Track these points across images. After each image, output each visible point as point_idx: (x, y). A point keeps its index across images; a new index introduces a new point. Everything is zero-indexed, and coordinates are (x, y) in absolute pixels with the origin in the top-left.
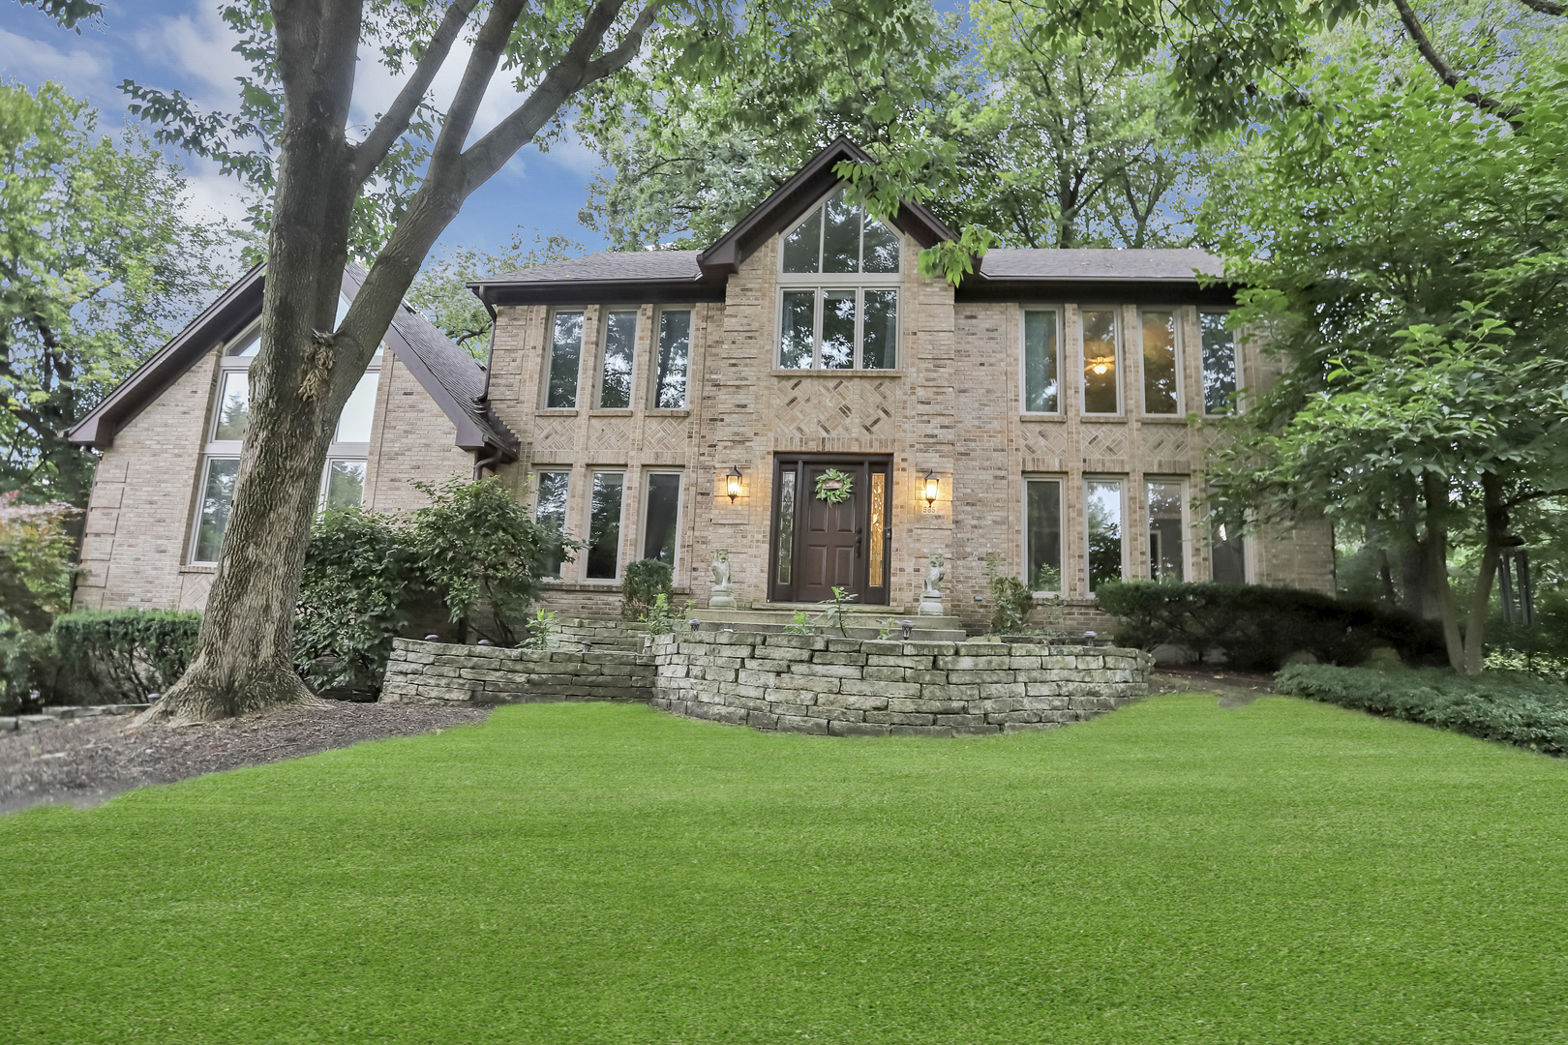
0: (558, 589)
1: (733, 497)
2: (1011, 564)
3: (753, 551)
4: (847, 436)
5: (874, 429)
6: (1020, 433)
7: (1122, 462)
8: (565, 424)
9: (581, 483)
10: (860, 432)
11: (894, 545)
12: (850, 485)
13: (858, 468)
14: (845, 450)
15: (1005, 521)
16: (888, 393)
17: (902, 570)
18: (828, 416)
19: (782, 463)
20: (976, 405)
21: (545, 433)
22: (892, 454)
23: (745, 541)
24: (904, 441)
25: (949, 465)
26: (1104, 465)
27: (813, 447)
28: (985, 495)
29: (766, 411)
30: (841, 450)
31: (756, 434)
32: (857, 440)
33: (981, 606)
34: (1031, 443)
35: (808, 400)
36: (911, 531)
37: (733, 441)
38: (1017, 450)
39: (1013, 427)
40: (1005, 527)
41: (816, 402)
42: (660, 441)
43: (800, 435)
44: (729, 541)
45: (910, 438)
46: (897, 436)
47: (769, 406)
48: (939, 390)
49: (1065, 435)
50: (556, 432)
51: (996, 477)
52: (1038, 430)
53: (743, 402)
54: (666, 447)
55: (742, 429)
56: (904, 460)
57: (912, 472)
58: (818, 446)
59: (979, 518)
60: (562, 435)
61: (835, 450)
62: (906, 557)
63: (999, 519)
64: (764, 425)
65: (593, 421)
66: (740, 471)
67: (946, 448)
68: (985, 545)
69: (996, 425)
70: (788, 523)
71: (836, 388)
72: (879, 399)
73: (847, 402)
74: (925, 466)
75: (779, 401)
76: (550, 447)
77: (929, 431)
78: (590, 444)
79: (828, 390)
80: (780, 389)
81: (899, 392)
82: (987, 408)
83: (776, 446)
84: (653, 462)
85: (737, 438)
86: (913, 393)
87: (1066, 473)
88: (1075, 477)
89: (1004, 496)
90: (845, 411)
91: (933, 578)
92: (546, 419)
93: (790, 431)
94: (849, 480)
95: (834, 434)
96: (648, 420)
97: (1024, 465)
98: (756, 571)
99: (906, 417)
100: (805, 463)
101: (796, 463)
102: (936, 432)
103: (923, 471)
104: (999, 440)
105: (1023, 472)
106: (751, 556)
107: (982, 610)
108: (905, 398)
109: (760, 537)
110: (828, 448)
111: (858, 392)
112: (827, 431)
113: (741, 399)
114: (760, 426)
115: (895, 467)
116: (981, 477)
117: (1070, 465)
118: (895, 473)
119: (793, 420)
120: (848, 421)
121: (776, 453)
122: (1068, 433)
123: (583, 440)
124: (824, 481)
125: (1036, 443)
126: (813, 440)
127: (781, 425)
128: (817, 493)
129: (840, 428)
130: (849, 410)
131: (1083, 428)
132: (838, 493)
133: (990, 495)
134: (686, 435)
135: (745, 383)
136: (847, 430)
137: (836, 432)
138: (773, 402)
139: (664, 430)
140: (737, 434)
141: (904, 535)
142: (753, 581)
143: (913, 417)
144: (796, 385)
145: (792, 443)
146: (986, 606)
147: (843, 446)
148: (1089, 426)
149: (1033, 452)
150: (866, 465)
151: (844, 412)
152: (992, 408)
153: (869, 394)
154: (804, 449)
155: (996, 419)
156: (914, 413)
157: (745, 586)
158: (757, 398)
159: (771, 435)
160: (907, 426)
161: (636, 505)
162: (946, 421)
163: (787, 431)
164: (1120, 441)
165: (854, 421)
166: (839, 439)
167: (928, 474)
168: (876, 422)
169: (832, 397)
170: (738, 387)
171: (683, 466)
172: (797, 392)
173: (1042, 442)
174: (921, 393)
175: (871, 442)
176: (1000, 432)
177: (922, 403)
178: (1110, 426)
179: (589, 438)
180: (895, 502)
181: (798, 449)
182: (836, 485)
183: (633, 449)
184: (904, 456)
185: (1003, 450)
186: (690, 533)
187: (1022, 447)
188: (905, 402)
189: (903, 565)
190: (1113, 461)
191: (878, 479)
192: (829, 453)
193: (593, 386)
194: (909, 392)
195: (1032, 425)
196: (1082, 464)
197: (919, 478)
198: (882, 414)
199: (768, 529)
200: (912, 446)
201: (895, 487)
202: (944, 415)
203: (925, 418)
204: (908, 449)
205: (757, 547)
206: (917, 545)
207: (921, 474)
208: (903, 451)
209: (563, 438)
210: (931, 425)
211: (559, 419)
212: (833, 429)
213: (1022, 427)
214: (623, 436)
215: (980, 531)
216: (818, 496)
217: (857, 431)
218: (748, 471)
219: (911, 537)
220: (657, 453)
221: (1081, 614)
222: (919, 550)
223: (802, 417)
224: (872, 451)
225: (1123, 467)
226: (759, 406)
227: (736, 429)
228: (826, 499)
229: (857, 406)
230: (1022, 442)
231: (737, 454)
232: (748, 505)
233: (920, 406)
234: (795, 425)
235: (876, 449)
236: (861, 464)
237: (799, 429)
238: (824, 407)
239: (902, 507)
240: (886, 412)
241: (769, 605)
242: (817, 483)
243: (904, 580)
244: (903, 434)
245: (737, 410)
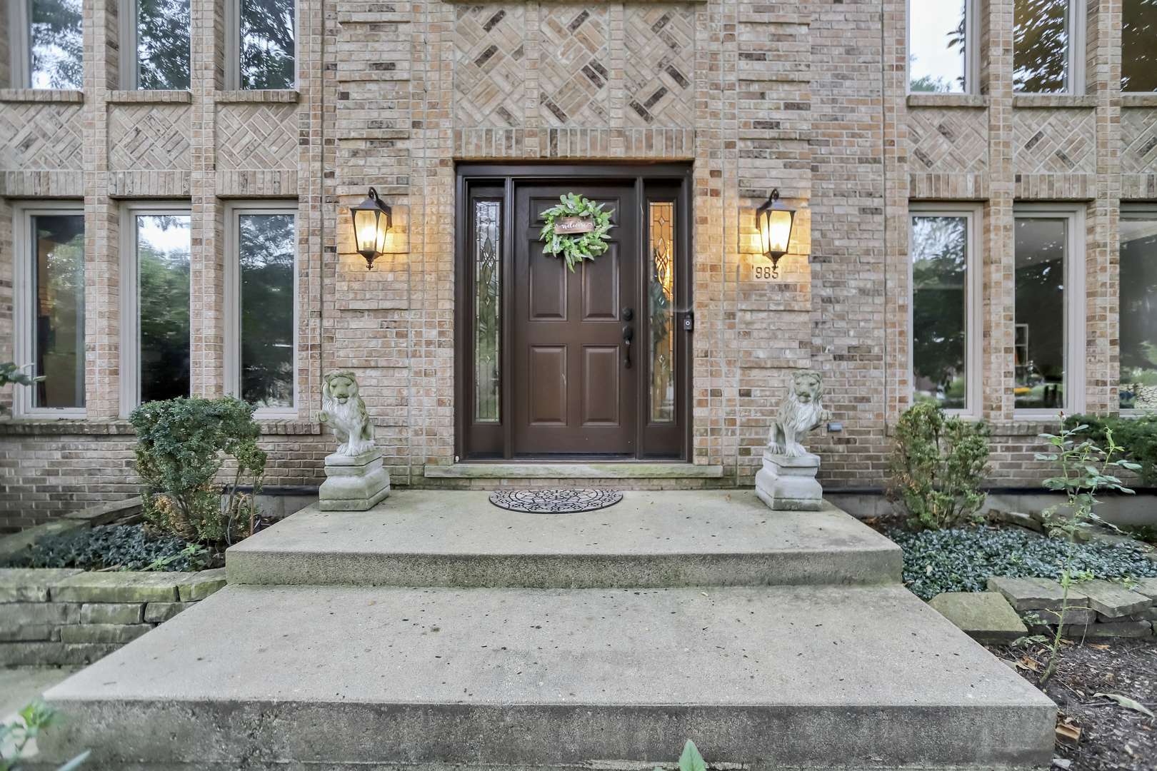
0: (77, 431)
1: (370, 255)
2: (891, 366)
3: (420, 363)
4: (600, 125)
5: (655, 110)
6: (904, 128)
7: (1084, 180)
8: (63, 119)
9: (104, 233)
10: (627, 117)
11: (699, 345)
12: (607, 226)
13: (622, 192)
14: (598, 154)
15: (880, 289)
16: (680, 38)
17: (716, 393)
18: (560, 84)
19: (473, 183)
20: (828, 77)
21: (21, 137)
22: (689, 164)
23: (403, 343)
24: (714, 136)
25: (802, 183)
26: (1051, 186)
27: (533, 148)
28: (845, 242)
29: (434, 76)
30: (589, 154)
31: (416, 125)
32: (620, 133)
33: (840, 441)
34: (925, 146)
35: (519, 53)
36: (731, 315)
37: (372, 140)
38: (901, 159)
39: (892, 117)
40: (879, 300)
41: (536, 55)
42: (249, 150)
43: (504, 125)
44: (373, 343)
45: (726, 129)
46: (701, 124)
47: (441, 65)
48: (781, 31)
49: (985, 133)
50: (44, 135)
51: (864, 210)
52: (936, 123)
53: (386, 58)
54: (261, 161)
55: (386, 114)
56: (715, 173)
57: (731, 194)
58: (542, 148)
59: (835, 285)
60: (58, 141)
61: (578, 154)
62: (724, 369)
63: (869, 285)
64: (433, 106)
65: (117, 113)
66: (387, 201)
67: (796, 149)
68: (846, 333)
69: (863, 114)
70: (487, 303)
71: (574, 27)
72: (663, 50)
73: (600, 56)
74: (757, 185)
75: (461, 55)
76: (35, 163)
77: (762, 115)
78: (114, 158)
79: (560, 31)
80: (460, 30)
81: (701, 35)
82: (848, 83)
83: (458, 148)
84: (236, 191)
85: (377, 133)
86: (731, 37)
87: (984, 202)
88: (1002, 208)
89: (878, 244)
90: (595, 73)
91: (802, 427)
92: (22, 109)
93: (485, 116)
94: (606, 215)
95: (573, 122)
96: (223, 111)
97: (913, 188)
98: (429, 402)
99: (716, 86)
100: (520, 183)
101: (500, 183)
102: (776, 116)
103: (753, 196)
104: (867, 143)
105: (912, 201)
106: (417, 374)
107: (841, 448)
108: (715, 46)
109: (433, 334)
110: (563, 151)
111: (620, 34)
112: (560, 116)
113: (384, 49)
114: (424, 106)
115: (697, 187)
116: (838, 210)
117: (993, 186)
118: (698, 201)
119: (490, 93)
120: (601, 94)
121: (459, 164)
122: (991, 128)
123: (100, 149)
124: (557, 219)
125: (933, 148)
126: (532, 134)
127: (465, 104)
128: (544, 242)
129: (586, 110)
130: (603, 72)
131: (1016, 118)
132: (584, 241)
133: (854, 243)
134: (296, 138)
135: (387, 16)
136: (600, 112)
137: (577, 117)
138: (448, 56)
139: (256, 131)
140: (377, 124)
141: (719, 325)
142: (424, 423)
143: (731, 87)
144: (494, 21)
145: (489, 141)
146: (848, 441)
147: (593, 145)
148: (1028, 114)
149: (929, 164)
150: (639, 185)
151: (593, 77)
152: (855, 83)
153: (642, 40)
154: (514, 153)
155: (864, 103)
156: (732, 78)
157: (409, 434)
158: (415, 47)
159: (446, 124)
160: (717, 105)
161: (212, 274)
162: (796, 94)
163: (478, 117)
164: (1082, 142)
165: (612, 94)
166: (584, 132)
167: (766, 203)
168: (657, 97)
169: (568, 46)
170: (374, 25)
171: (295, 198)
172: (495, 37)
173: (944, 145)
174: (746, 36)
175: (649, 138)
176: (870, 127)
177: (749, 56)
178: (1063, 115)
179: (110, 147)
180: (699, 259)
181: (503, 154)
182: (582, 227)
183: (198, 168)
184: (715, 164)
185: (876, 161)
186: (314, 322)
187: (910, 155)
188: (714, 55)
189: (719, 383)
190: (1067, 179)
191: (661, 214)
192: (565, 162)
193: (112, 45)
194: (722, 35)
195: (928, 114)
196: (1012, 185)
197: (746, 209)
198: (669, 81)
199: (449, 318)
200: (730, 145)
201: (699, 229)
202: (792, 82)
203: (755, 88)
204: (722, 152)
205: (428, 355)
206: (745, 344)
207: (748, 203)
208: (713, 155)
209: (61, 146)
210: (766, 103)
211: (46, 110)
212: (573, 112)
213: (908, 117)
214: (176, 142)
215: (838, 307)
216: (547, 249)
217: (618, 116)
218: (405, 201)
219: (732, 327)
220: (243, 175)
221: (1008, 449)
222: (749, 353)
223: (508, 88)
224: (652, 155)
225: (1084, 189)
226: (420, 66)
227: (374, 115)
228: (561, 255)
229: (620, 64)
230: (909, 147)
231: (379, 166)
232: (407, 269)
233: (743, 64)
234: (493, 104)
235: (659, 151)
236: (630, 183)
237: (504, 112)
238: (553, 66)
239: (713, 268)
240: (677, 76)
241: (460, 469)
242: (543, 222)
243: (722, 413)
244: (712, 122)
245: (375, 74)
